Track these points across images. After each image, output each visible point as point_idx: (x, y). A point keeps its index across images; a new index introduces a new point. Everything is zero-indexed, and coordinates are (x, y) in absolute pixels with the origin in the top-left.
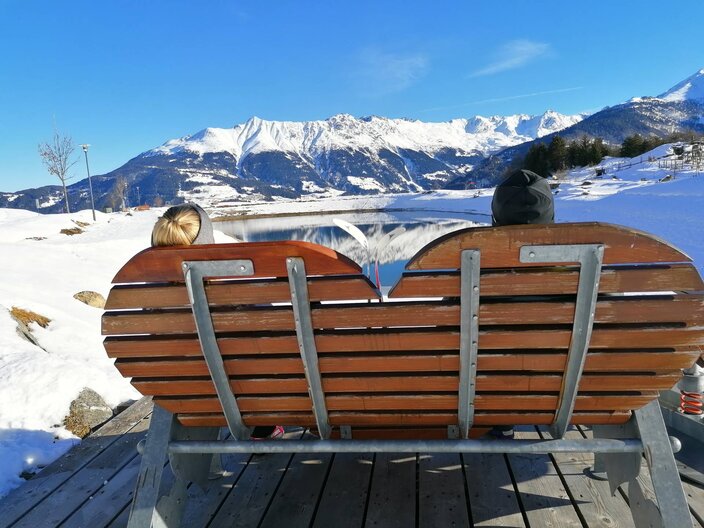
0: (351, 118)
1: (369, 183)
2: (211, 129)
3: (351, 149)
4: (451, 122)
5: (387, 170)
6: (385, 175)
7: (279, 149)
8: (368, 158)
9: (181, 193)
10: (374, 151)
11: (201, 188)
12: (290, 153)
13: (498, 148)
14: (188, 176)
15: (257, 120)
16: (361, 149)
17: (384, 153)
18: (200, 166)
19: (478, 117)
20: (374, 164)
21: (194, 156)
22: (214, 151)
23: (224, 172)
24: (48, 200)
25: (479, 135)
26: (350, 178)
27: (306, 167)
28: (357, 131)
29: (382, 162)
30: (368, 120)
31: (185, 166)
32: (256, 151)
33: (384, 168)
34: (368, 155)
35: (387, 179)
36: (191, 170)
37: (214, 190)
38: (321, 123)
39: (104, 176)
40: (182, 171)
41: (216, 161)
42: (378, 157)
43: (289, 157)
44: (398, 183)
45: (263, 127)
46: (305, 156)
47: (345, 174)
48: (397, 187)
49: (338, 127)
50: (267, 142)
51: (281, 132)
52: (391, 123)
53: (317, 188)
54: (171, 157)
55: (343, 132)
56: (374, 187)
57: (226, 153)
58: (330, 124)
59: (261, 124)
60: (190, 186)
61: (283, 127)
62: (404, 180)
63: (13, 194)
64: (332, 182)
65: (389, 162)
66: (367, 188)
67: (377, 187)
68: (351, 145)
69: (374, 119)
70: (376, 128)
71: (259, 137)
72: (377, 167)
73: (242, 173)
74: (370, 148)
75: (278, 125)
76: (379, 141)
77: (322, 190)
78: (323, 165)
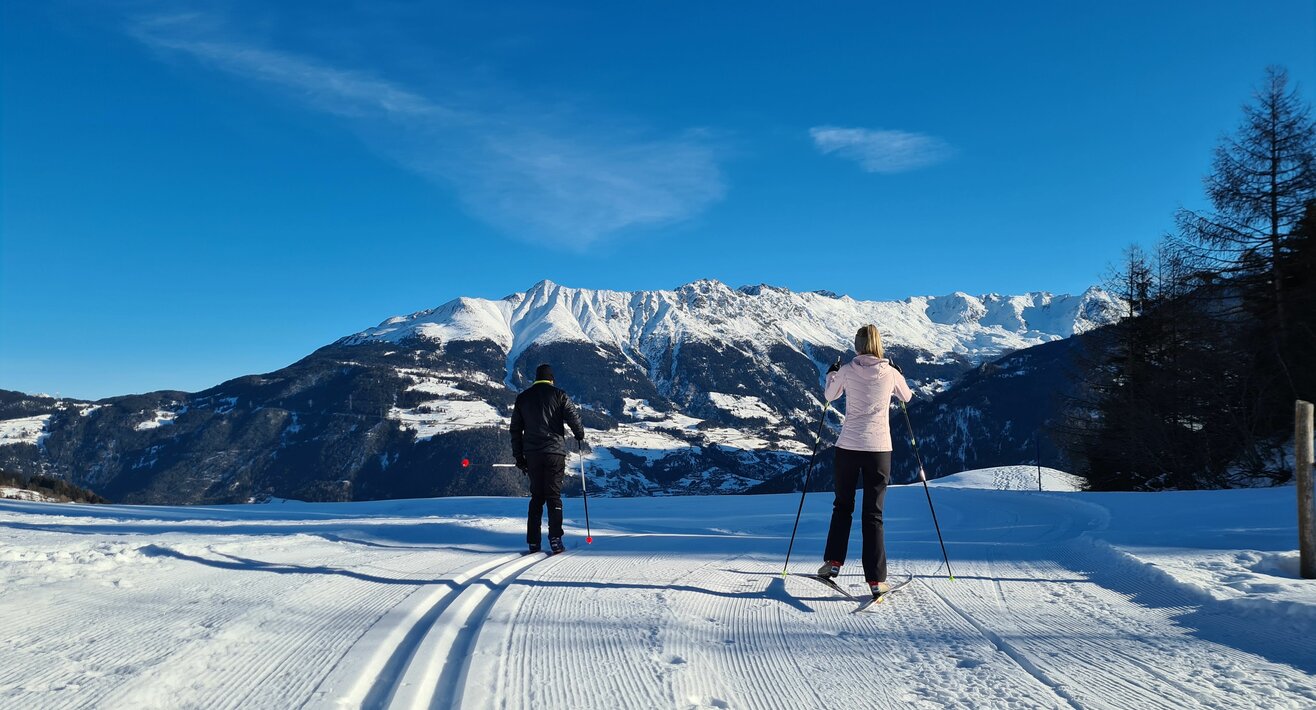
0: (722, 287)
1: (749, 407)
2: (467, 301)
3: (718, 343)
4: (908, 301)
5: (785, 384)
6: (780, 393)
7: (584, 338)
8: (749, 360)
9: (395, 413)
10: (761, 348)
11: (433, 405)
12: (605, 346)
13: (996, 352)
14: (411, 382)
15: (549, 287)
16: (736, 343)
17: (779, 352)
18: (438, 365)
19: (960, 294)
20: (760, 372)
21: (430, 345)
22: (467, 339)
23: (480, 377)
24: (151, 416)
25: (961, 327)
26: (714, 396)
27: (633, 372)
28: (730, 310)
29: (776, 369)
30: (753, 291)
31: (411, 363)
32: (544, 339)
33: (778, 379)
34: (750, 354)
35: (783, 400)
36: (422, 370)
37: (456, 408)
38: (665, 294)
39: (265, 376)
40: (402, 373)
41: (467, 356)
42: (768, 359)
43: (602, 353)
44: (804, 408)
45: (560, 299)
46: (631, 352)
47: (705, 388)
48: (802, 415)
49: (695, 302)
50: (564, 325)
51: (591, 308)
52: (796, 299)
53: (649, 411)
54: (390, 347)
55: (706, 311)
56: (758, 413)
57: (488, 343)
58: (681, 296)
59: (556, 293)
60: (413, 401)
61: (595, 300)
62: (816, 402)
63: (91, 404)
64: (680, 402)
65: (789, 369)
66: (744, 414)
67: (764, 415)
68: (718, 336)
69: (764, 291)
70: (767, 306)
71: (552, 316)
72: (765, 377)
73: (514, 380)
74: (755, 343)
75: (586, 296)
76: (772, 331)
77: (659, 415)
78: (665, 371)
